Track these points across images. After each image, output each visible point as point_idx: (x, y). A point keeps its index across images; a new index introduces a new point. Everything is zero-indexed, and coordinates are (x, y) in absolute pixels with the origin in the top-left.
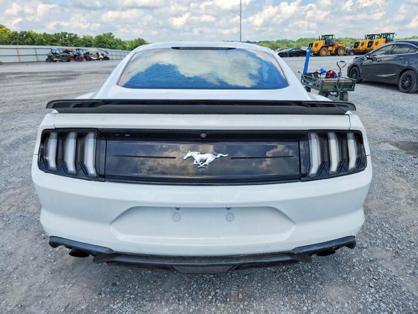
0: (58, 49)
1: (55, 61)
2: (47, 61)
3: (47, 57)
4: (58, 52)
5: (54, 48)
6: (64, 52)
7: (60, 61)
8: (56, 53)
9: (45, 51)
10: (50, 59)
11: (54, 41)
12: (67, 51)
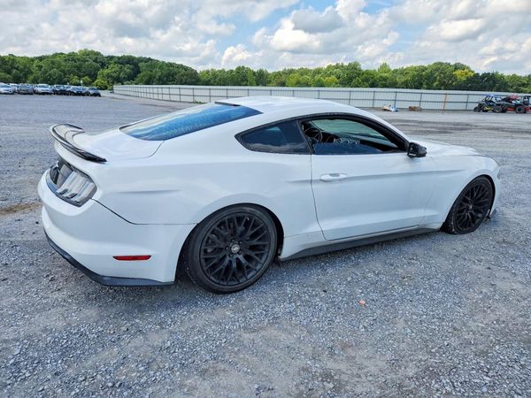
0: (496, 96)
1: (486, 111)
2: (475, 110)
3: (477, 105)
4: (493, 100)
5: (492, 93)
6: (503, 100)
7: (494, 111)
8: (491, 101)
9: (478, 97)
10: (480, 108)
11: (524, 85)
12: (508, 100)
